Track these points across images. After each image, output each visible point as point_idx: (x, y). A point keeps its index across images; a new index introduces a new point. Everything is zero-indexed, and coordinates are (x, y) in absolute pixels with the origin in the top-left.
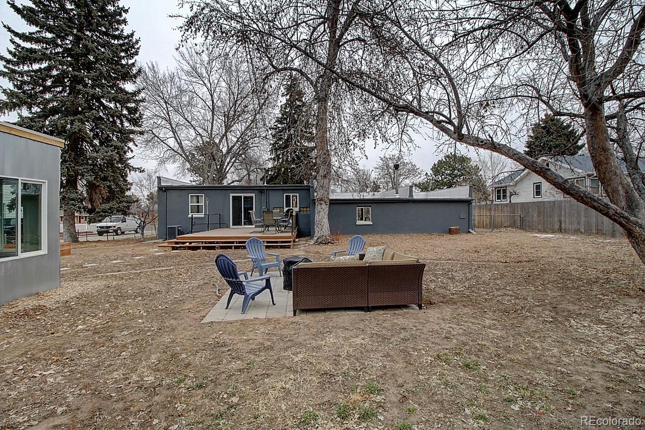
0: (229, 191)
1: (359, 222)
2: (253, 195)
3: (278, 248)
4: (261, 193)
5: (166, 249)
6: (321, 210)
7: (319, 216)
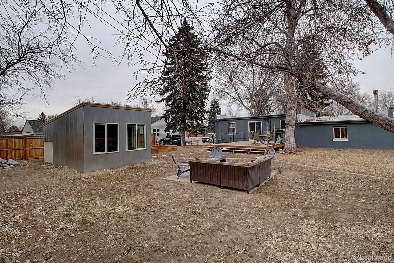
0: (248, 120)
1: (335, 139)
2: (261, 121)
3: (256, 154)
4: (266, 120)
5: (206, 150)
6: (288, 131)
7: (287, 134)
